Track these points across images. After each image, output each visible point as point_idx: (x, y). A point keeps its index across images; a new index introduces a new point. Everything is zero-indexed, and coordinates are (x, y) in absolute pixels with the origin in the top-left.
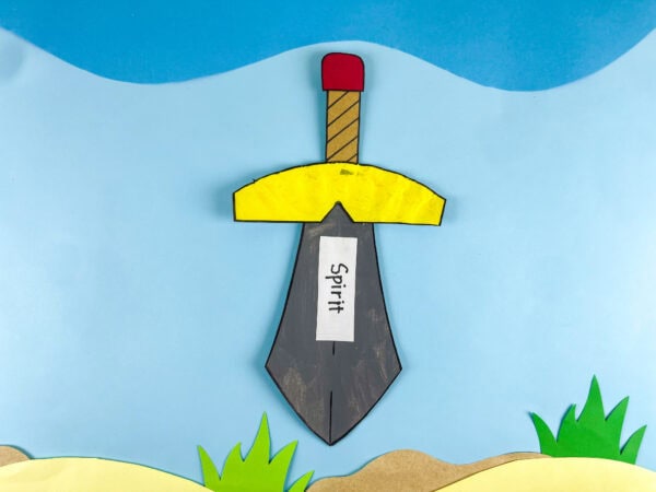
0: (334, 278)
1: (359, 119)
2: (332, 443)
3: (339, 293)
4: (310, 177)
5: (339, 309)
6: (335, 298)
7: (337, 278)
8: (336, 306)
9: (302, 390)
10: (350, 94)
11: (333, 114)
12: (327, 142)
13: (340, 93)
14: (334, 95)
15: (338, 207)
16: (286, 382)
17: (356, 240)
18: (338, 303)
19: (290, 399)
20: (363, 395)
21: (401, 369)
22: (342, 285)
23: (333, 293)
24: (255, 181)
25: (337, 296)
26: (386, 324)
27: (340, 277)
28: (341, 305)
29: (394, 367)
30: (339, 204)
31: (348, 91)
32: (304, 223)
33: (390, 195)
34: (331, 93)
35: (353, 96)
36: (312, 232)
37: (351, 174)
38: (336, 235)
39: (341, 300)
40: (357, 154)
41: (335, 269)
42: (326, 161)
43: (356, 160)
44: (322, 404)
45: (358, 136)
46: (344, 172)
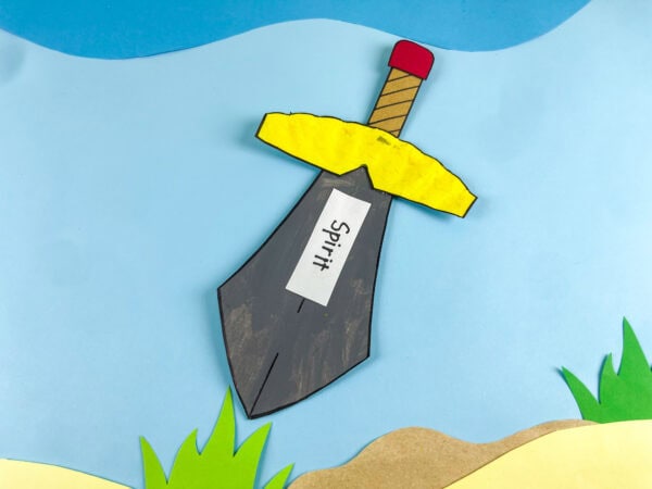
0: (331, 233)
1: (413, 101)
2: (251, 416)
3: (330, 251)
4: (347, 132)
5: (324, 266)
6: (325, 254)
7: (334, 235)
8: (322, 262)
9: (246, 335)
10: (412, 78)
11: (390, 87)
12: (375, 109)
13: (402, 74)
14: (396, 73)
15: (363, 170)
16: (233, 317)
17: (369, 205)
18: (326, 260)
19: (228, 338)
20: (312, 371)
21: (368, 355)
22: (337, 243)
23: (324, 248)
24: (291, 114)
25: (327, 252)
26: (369, 301)
27: (338, 236)
28: (328, 264)
29: (361, 351)
30: (365, 168)
31: (411, 74)
32: (323, 170)
33: (420, 176)
34: (395, 71)
35: (414, 81)
36: (327, 181)
37: (388, 143)
38: (350, 194)
39: (329, 258)
40: (400, 130)
41: (336, 226)
42: (368, 124)
43: (398, 133)
44: (261, 363)
45: (407, 115)
46: (381, 139)
